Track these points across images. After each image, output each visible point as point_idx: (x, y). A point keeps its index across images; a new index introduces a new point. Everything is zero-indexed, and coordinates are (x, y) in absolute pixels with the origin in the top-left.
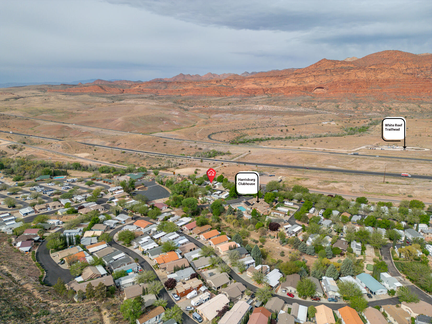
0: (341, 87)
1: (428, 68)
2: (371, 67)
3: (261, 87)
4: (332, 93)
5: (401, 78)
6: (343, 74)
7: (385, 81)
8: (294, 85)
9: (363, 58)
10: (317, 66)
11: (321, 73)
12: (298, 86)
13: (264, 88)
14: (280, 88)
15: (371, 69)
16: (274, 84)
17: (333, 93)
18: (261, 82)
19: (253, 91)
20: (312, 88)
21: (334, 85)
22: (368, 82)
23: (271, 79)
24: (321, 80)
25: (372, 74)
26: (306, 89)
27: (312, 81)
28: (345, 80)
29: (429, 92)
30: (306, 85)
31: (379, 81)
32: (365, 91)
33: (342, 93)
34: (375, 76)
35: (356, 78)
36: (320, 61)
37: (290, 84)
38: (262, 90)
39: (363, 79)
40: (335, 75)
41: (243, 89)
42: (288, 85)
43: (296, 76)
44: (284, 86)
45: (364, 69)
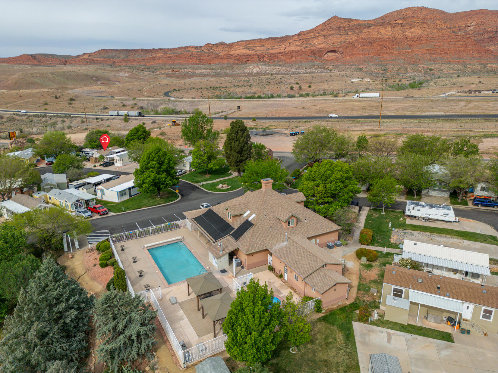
0: (361, 48)
1: (461, 28)
2: (397, 22)
3: (254, 53)
4: (348, 58)
5: (436, 35)
6: (361, 32)
7: (416, 39)
8: (298, 48)
9: (382, 17)
10: (326, 26)
11: (332, 32)
12: (304, 50)
13: (259, 53)
14: (280, 53)
15: (398, 23)
16: (272, 49)
17: (350, 56)
19: (245, 57)
20: (322, 52)
21: (351, 46)
22: (394, 41)
23: (268, 42)
24: (333, 42)
25: (398, 30)
26: (313, 53)
27: (322, 43)
28: (364, 40)
29: (471, 52)
30: (314, 48)
31: (408, 40)
32: (391, 53)
33: (361, 56)
34: (402, 34)
35: (379, 36)
36: (329, 20)
37: (293, 48)
38: (257, 56)
39: (387, 36)
40: (351, 33)
41: (230, 55)
42: (290, 50)
43: (300, 37)
44: (285, 51)
45: (389, 23)
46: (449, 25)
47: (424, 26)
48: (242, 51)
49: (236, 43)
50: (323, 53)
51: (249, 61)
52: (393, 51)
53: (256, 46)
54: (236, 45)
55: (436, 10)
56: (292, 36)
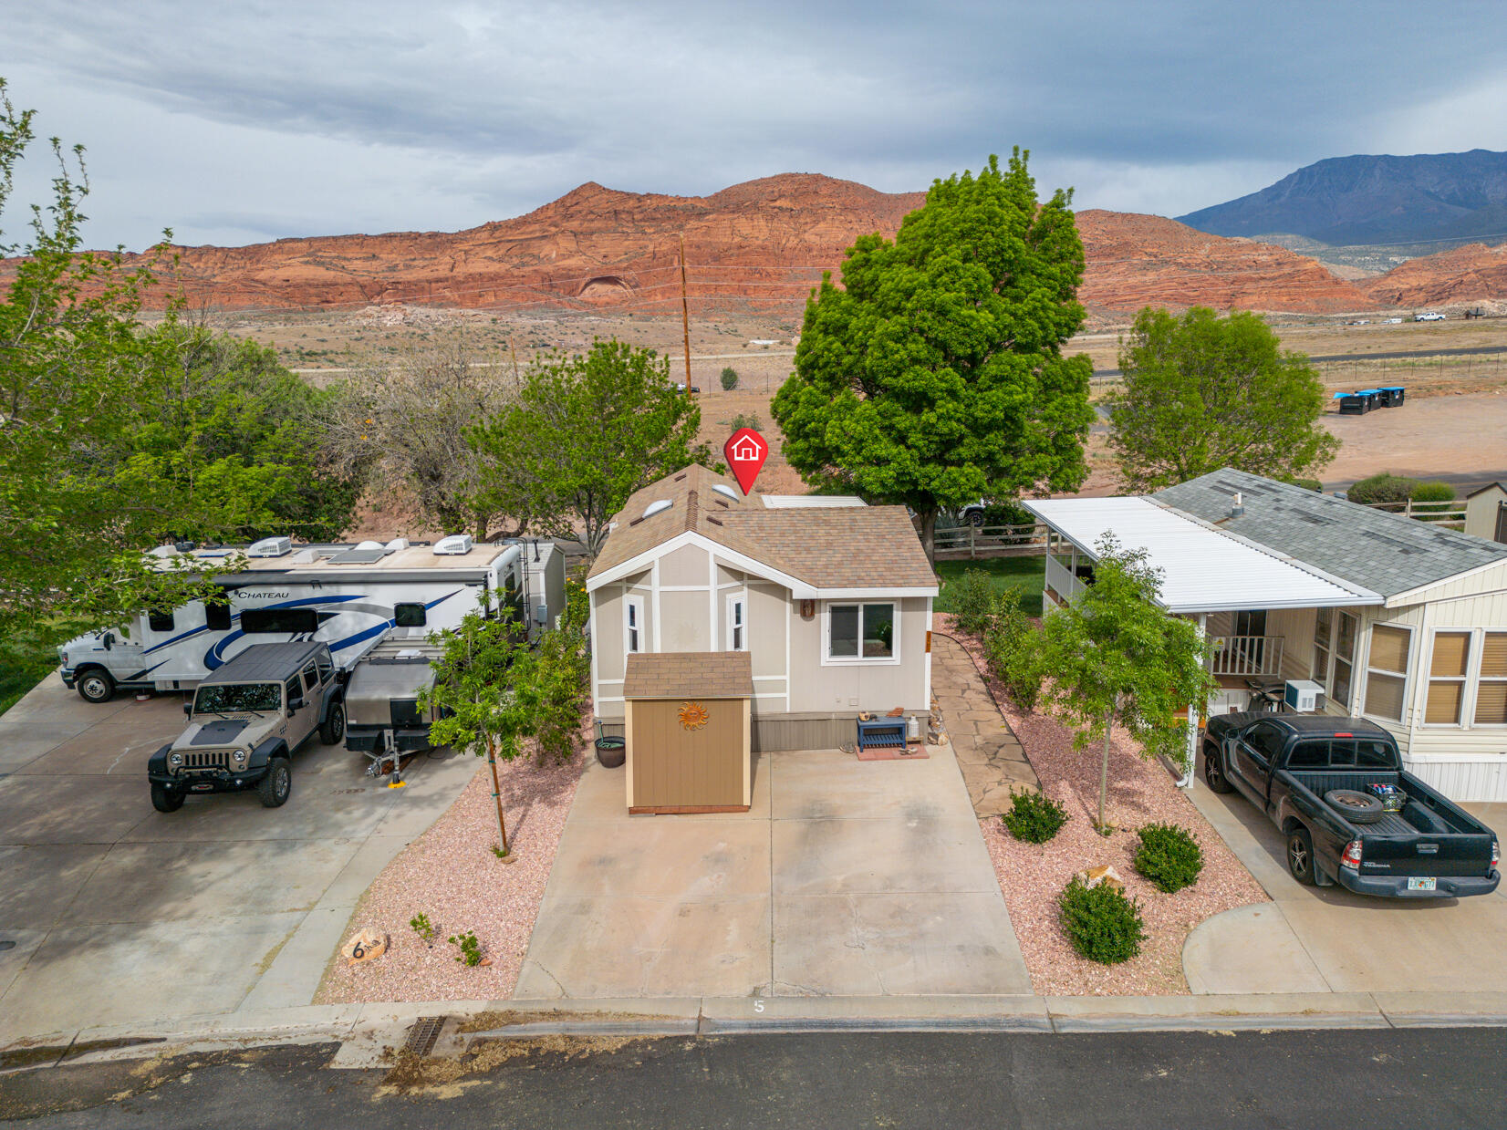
0: (690, 271)
2: (778, 203)
3: (348, 278)
4: (659, 298)
6: (681, 228)
7: (834, 252)
8: (495, 268)
10: (568, 208)
11: (597, 224)
12: (516, 272)
13: (364, 279)
14: (438, 280)
15: (780, 208)
16: (408, 267)
17: (663, 294)
18: (345, 259)
19: (312, 291)
20: (574, 282)
21: (659, 264)
22: (778, 255)
23: (390, 246)
24: (603, 251)
25: (784, 225)
26: (549, 282)
27: (571, 255)
28: (698, 247)
30: (549, 268)
31: (815, 253)
32: (776, 289)
34: (797, 236)
35: (737, 240)
36: (574, 193)
37: (478, 266)
38: (357, 288)
39: (759, 242)
40: (652, 230)
41: (257, 281)
42: (471, 271)
43: (497, 234)
44: (454, 274)
45: (756, 207)
47: (849, 219)
48: (299, 270)
49: (274, 244)
50: (577, 285)
51: (328, 302)
52: (779, 284)
53: (349, 256)
54: (273, 252)
55: (853, 184)
56: (471, 231)
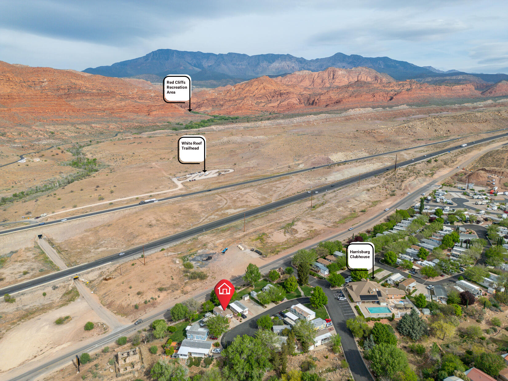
7: (7, 97)
46: (22, 79)
47: (11, 84)
